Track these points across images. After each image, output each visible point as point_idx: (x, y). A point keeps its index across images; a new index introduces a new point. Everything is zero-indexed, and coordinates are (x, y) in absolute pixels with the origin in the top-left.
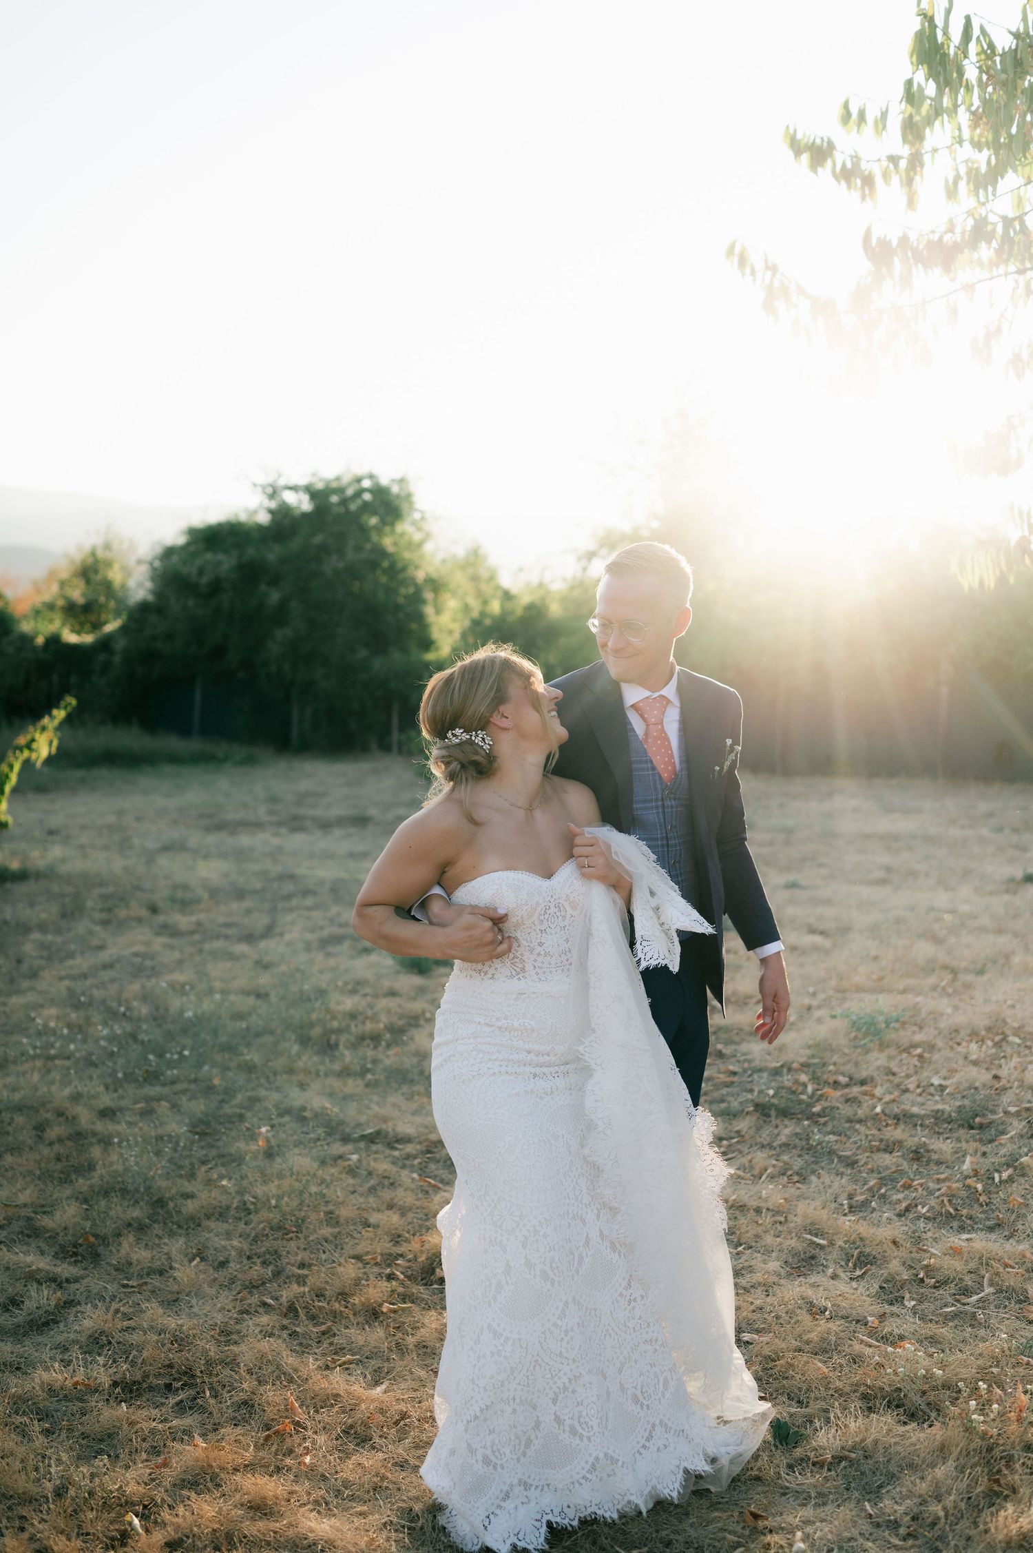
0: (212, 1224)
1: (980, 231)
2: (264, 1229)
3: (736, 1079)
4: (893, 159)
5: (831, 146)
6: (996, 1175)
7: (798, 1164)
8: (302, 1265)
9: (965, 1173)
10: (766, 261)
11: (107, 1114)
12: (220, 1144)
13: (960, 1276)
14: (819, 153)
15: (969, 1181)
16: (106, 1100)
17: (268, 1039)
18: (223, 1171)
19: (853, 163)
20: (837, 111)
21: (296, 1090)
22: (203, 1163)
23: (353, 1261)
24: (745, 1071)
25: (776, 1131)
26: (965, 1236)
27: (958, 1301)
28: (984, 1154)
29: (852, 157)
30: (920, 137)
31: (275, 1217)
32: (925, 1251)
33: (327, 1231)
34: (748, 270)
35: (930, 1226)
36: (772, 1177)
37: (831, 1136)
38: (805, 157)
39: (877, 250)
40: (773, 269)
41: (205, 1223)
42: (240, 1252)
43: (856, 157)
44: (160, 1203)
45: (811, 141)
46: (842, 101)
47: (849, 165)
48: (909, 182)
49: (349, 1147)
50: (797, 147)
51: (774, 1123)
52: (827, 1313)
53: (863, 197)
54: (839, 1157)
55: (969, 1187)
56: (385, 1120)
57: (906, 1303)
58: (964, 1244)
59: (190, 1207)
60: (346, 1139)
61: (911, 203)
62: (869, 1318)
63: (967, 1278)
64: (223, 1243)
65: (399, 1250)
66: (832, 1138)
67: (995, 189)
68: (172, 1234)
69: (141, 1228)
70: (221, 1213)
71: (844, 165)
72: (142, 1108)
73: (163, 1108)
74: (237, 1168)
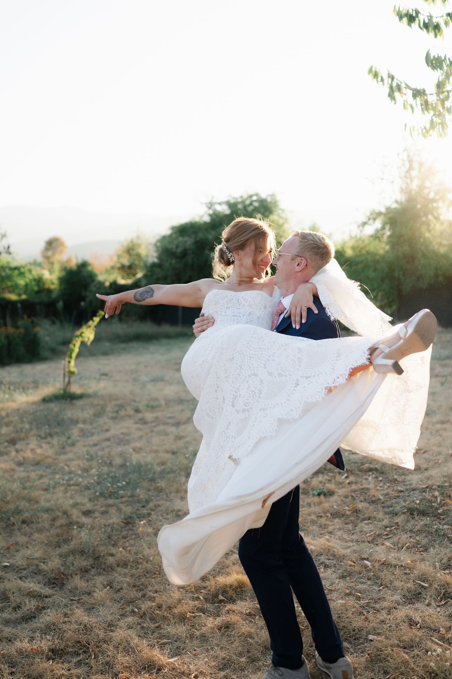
0: (119, 569)
2: (143, 572)
3: (401, 494)
7: (424, 542)
8: (156, 592)
10: (389, 74)
11: (87, 513)
12: (134, 528)
14: (412, 17)
16: (89, 506)
17: (171, 475)
18: (132, 542)
19: (429, 20)
21: (179, 500)
22: (124, 538)
23: (181, 590)
24: (407, 490)
25: (416, 523)
29: (428, 16)
31: (149, 566)
34: (380, 79)
36: (408, 548)
37: (445, 526)
38: (405, 20)
40: (392, 77)
41: (116, 569)
42: (129, 584)
43: (430, 16)
44: (98, 558)
45: (407, 12)
47: (427, 21)
50: (400, 15)
51: (416, 518)
52: (419, 625)
54: (448, 538)
59: (111, 560)
62: (441, 629)
64: (122, 579)
65: (204, 585)
66: (446, 527)
68: (100, 574)
69: (85, 571)
70: (125, 564)
71: (424, 21)
72: (103, 510)
73: (113, 511)
74: (139, 541)
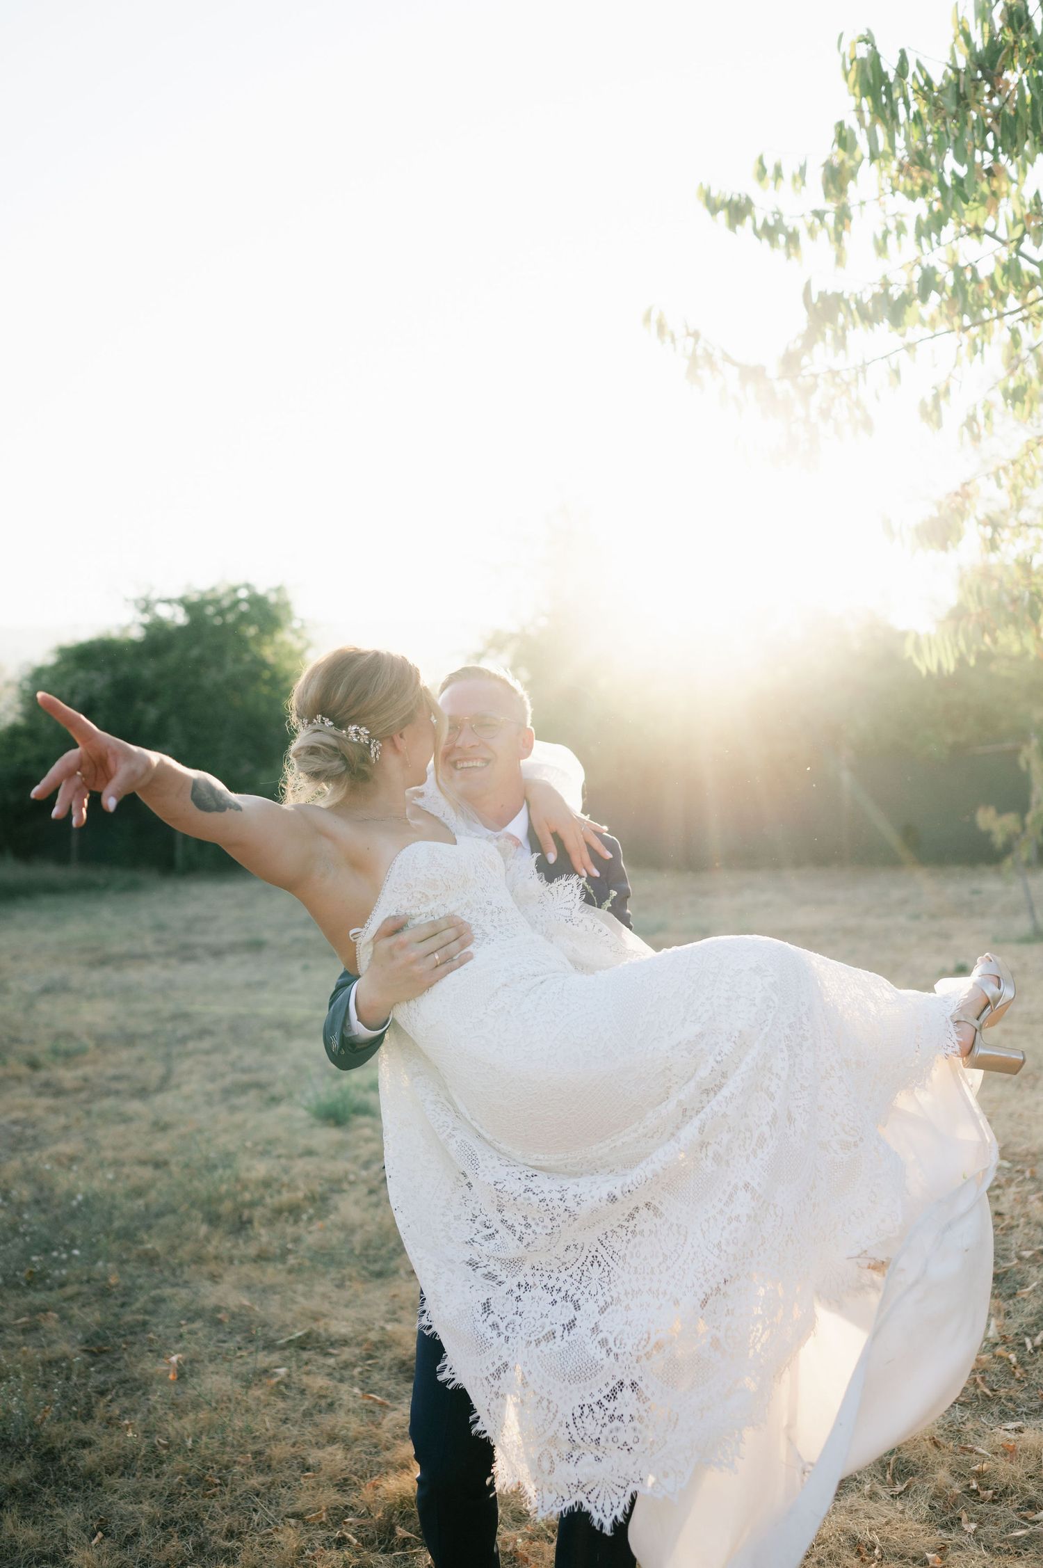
0: (114, 1481)
1: (928, 282)
2: (180, 1484)
4: (819, 214)
5: (749, 201)
6: (1027, 1340)
8: (230, 1534)
9: (994, 1341)
10: (686, 327)
12: (121, 1364)
13: (1020, 1484)
14: (738, 211)
15: (1000, 1350)
17: (168, 1220)
18: (126, 1403)
19: (775, 220)
20: (753, 167)
21: (207, 1283)
22: (102, 1393)
23: (292, 1521)
26: (1011, 1425)
27: (1025, 1519)
28: (1008, 1314)
30: (842, 190)
31: (193, 1466)
32: (971, 1451)
33: (256, 1481)
34: (668, 339)
35: (968, 1414)
38: (722, 215)
39: (819, 305)
40: (696, 335)
41: (108, 1480)
42: (152, 1521)
43: (778, 213)
44: (50, 1456)
45: (728, 198)
46: (757, 157)
47: (771, 222)
48: (839, 238)
49: (275, 1357)
50: (713, 206)
52: (877, 1551)
53: (789, 255)
55: (1001, 1357)
56: (316, 1317)
57: (965, 1526)
58: (1012, 1436)
59: (88, 1459)
60: (270, 1346)
61: (839, 260)
62: (929, 1555)
63: (1029, 1486)
64: (130, 1508)
65: (348, 1501)
67: (939, 236)
68: (66, 1500)
69: (27, 1496)
70: (126, 1465)
71: (765, 223)
72: (26, 1323)
73: (51, 1321)
74: (143, 1399)
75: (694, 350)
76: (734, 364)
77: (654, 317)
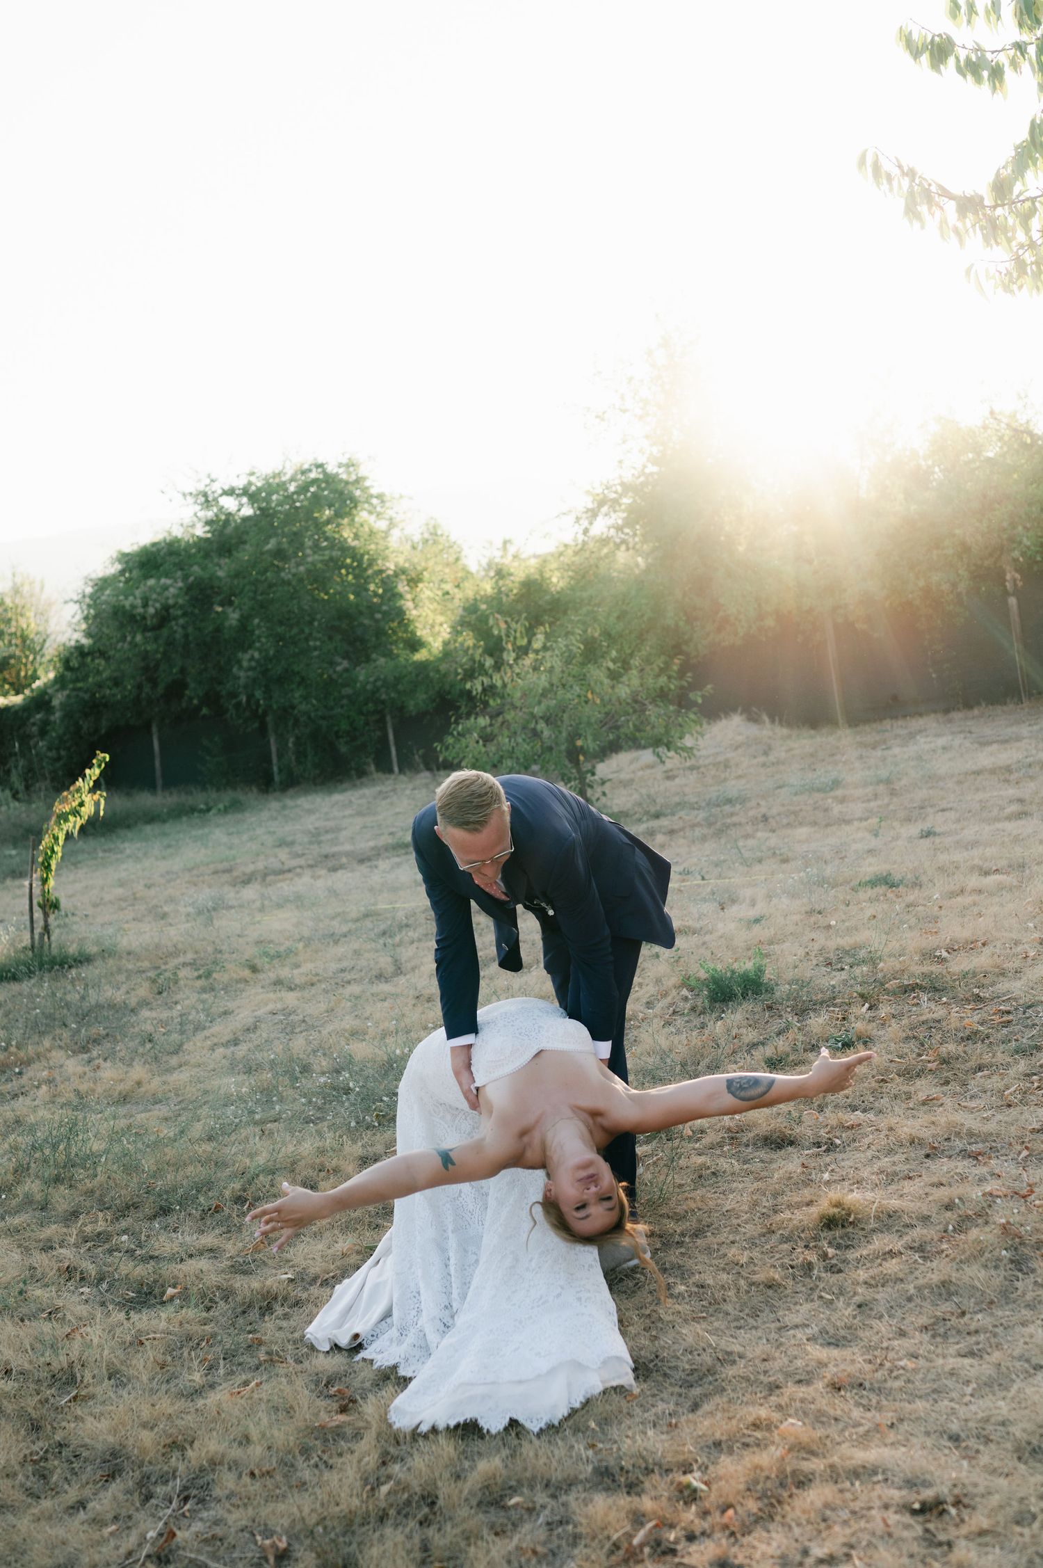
4: (1020, 47)
10: (900, 167)
14: (940, 51)
19: (977, 56)
29: (974, 50)
38: (925, 58)
40: (911, 174)
43: (980, 49)
45: (929, 40)
47: (974, 59)
53: (994, 88)
71: (968, 60)
75: (911, 186)
76: (951, 197)
77: (869, 160)
